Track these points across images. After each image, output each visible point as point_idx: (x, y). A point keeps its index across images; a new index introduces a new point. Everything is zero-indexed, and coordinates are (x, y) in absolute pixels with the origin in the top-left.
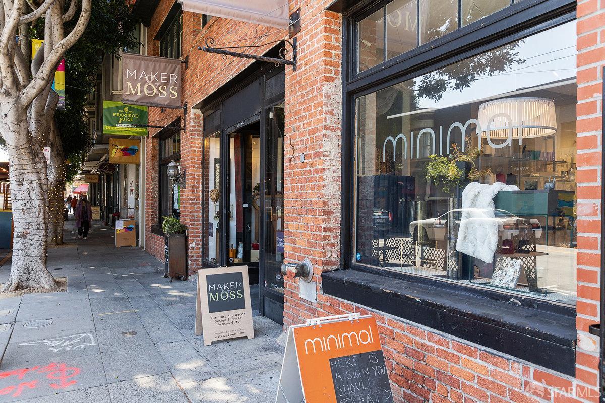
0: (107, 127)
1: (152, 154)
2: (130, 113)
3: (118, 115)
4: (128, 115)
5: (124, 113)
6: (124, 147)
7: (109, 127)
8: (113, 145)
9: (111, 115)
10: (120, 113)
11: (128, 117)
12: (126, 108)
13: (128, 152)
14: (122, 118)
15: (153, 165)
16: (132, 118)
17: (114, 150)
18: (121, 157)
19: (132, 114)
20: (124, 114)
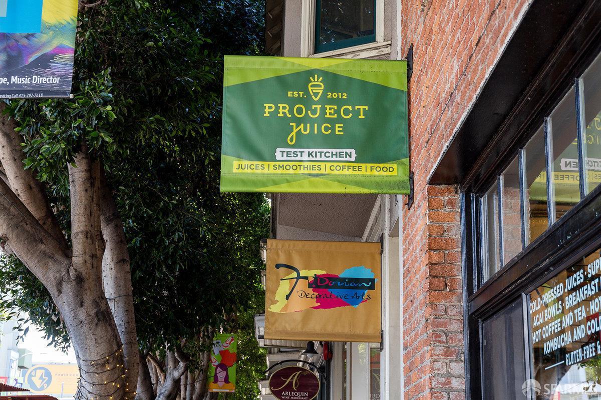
0: (236, 163)
1: (431, 265)
2: (332, 101)
3: (283, 110)
4: (323, 110)
5: (307, 101)
6: (320, 272)
7: (245, 163)
8: (278, 266)
9: (254, 111)
10: (292, 102)
11: (323, 119)
12: (317, 80)
13: (335, 292)
14: (299, 122)
15: (437, 321)
16: (339, 120)
17: (284, 287)
18: (306, 316)
19: (339, 102)
20: (308, 108)
